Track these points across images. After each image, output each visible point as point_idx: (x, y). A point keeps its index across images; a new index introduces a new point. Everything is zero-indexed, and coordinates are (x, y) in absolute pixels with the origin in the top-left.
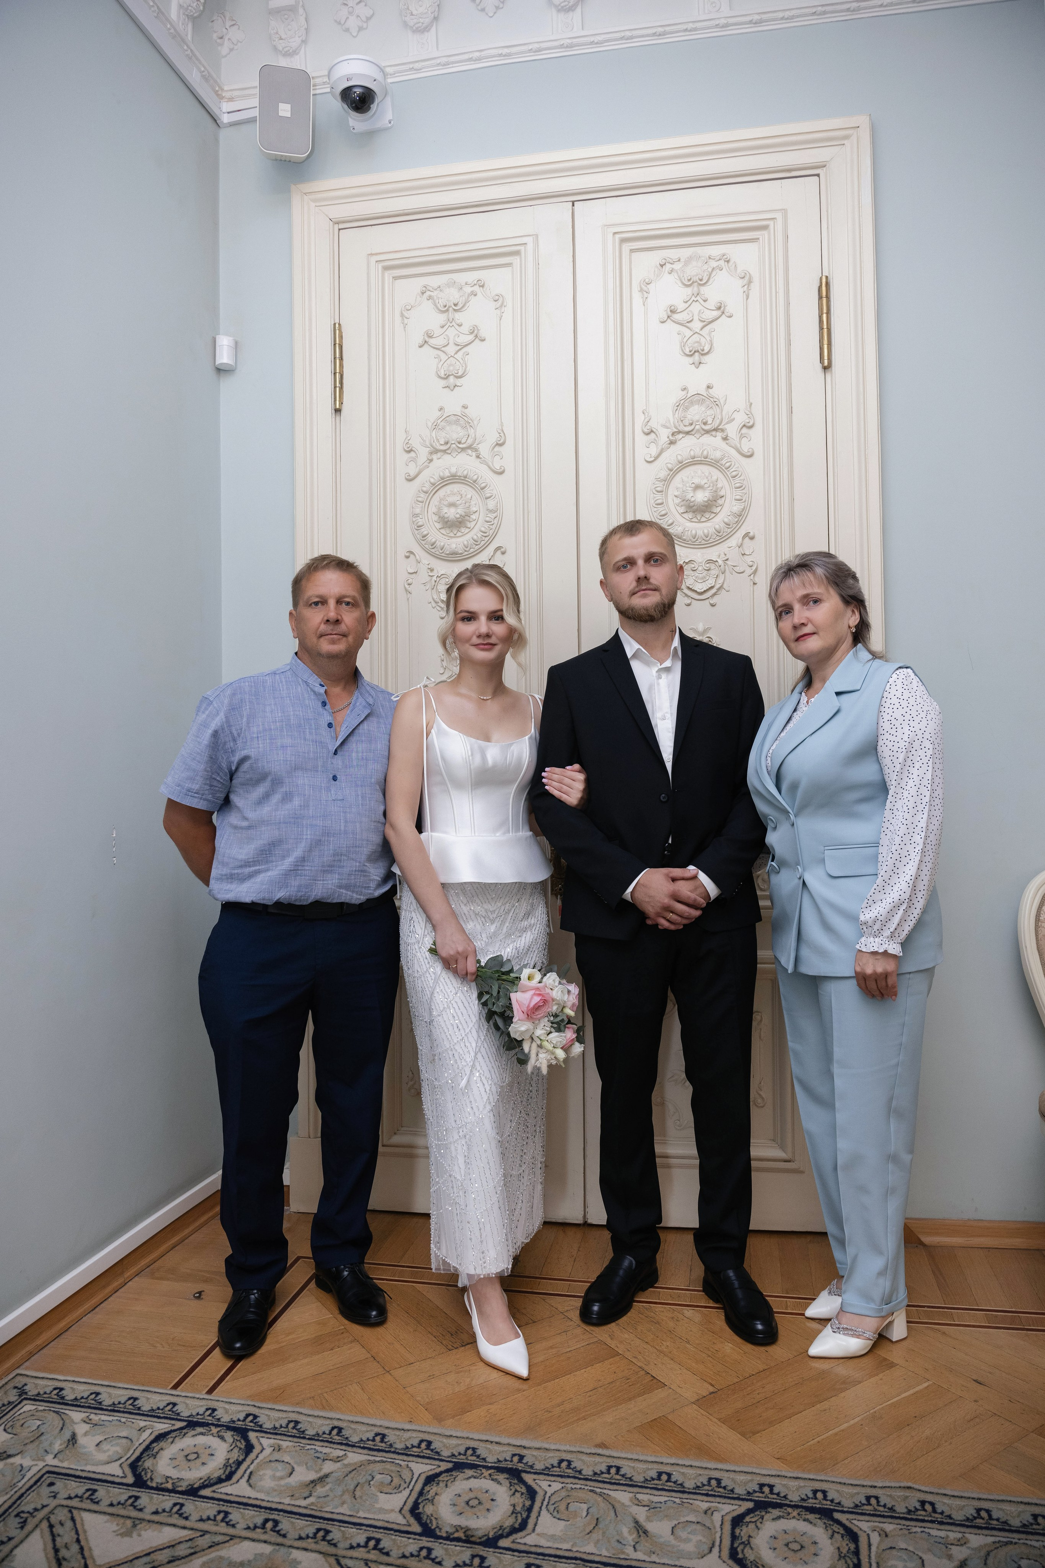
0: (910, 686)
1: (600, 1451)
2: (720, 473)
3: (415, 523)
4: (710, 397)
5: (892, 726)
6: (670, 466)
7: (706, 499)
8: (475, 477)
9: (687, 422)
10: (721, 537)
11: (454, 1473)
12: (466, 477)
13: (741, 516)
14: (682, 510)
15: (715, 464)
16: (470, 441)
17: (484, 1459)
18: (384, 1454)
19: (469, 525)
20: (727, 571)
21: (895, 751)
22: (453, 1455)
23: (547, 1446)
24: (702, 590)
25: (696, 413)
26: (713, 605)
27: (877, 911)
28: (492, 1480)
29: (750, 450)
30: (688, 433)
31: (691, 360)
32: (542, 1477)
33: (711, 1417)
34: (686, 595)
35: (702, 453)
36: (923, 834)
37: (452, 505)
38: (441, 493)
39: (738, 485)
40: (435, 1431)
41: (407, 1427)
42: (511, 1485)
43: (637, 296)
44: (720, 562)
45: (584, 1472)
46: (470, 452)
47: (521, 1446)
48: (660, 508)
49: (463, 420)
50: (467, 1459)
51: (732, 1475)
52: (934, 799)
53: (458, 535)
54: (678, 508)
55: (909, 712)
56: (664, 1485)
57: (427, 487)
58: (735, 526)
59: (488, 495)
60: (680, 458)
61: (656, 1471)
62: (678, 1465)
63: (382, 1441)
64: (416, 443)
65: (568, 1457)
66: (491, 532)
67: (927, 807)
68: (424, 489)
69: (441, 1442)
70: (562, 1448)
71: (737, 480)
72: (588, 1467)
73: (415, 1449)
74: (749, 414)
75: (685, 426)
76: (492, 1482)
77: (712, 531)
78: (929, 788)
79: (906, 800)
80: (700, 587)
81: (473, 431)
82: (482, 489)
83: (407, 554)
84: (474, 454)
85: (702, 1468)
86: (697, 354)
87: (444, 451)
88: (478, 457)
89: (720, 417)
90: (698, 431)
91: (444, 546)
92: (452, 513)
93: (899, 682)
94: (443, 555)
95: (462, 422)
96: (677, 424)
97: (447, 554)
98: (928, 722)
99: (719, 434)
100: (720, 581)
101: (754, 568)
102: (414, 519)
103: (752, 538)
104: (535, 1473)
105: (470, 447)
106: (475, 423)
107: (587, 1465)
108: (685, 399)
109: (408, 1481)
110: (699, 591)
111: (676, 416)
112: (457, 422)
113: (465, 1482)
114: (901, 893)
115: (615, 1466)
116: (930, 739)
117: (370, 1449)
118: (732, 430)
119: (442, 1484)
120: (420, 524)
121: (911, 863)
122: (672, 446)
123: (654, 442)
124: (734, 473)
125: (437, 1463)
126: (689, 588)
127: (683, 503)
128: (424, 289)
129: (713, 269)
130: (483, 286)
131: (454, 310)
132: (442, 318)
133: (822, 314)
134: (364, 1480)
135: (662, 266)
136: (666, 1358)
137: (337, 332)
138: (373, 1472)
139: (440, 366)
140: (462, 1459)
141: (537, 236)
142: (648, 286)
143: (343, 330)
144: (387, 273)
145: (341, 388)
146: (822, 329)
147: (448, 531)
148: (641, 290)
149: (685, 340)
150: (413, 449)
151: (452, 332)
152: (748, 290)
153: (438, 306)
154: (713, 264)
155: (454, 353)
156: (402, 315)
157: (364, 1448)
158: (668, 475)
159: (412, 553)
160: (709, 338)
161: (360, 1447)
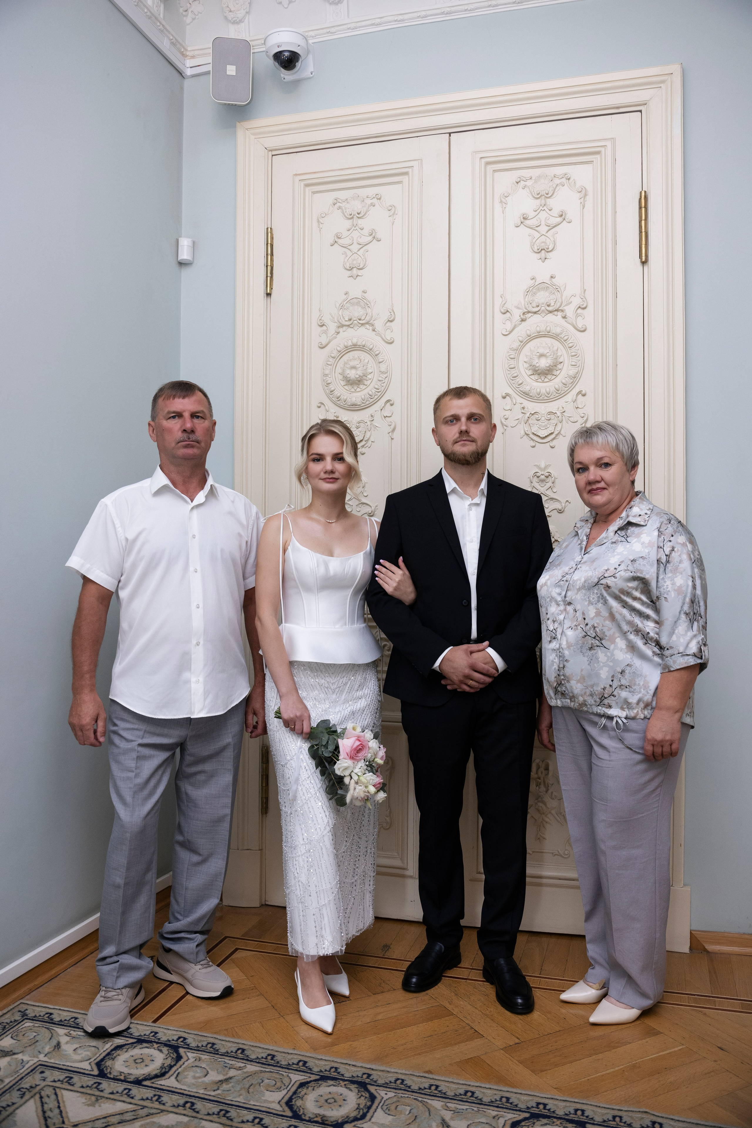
1: (426, 1075)
2: (560, 344)
3: (325, 381)
4: (553, 285)
6: (521, 339)
7: (548, 365)
8: (371, 347)
9: (534, 305)
10: (559, 394)
11: (320, 1082)
12: (364, 346)
13: (575, 378)
14: (530, 373)
15: (556, 337)
16: (368, 318)
17: (343, 1075)
18: (273, 1067)
19: (366, 383)
20: (564, 421)
22: (321, 1071)
23: (389, 1069)
24: (544, 436)
25: (542, 297)
26: (552, 447)
28: (346, 1088)
29: (584, 326)
30: (535, 313)
31: (538, 256)
32: (381, 1088)
33: (512, 1059)
34: (532, 439)
35: (546, 329)
37: (354, 368)
38: (346, 358)
39: (573, 354)
40: (310, 1055)
41: (291, 1051)
42: (359, 1092)
43: (498, 207)
44: (559, 414)
45: (412, 1087)
46: (367, 326)
47: (370, 1068)
48: (513, 371)
49: (363, 302)
50: (330, 1074)
51: (518, 1096)
53: (357, 390)
54: (527, 371)
56: (468, 1099)
57: (335, 353)
58: (570, 385)
59: (381, 360)
60: (528, 333)
61: (464, 1090)
62: (481, 1087)
63: (272, 1059)
64: (327, 320)
65: (403, 1077)
66: (383, 388)
68: (333, 355)
69: (315, 1063)
70: (399, 1071)
71: (573, 350)
72: (416, 1084)
73: (294, 1066)
74: (584, 298)
75: (533, 307)
76: (345, 1089)
77: (553, 389)
80: (543, 433)
81: (370, 310)
82: (376, 355)
83: (319, 405)
84: (371, 328)
85: (498, 1090)
86: (543, 251)
87: (348, 326)
88: (374, 330)
89: (560, 301)
90: (543, 311)
91: (347, 399)
92: (352, 374)
94: (346, 406)
95: (362, 304)
96: (526, 306)
97: (349, 405)
99: (560, 314)
100: (558, 428)
101: (585, 419)
102: (324, 378)
103: (584, 395)
104: (377, 1086)
105: (367, 323)
106: (372, 304)
107: (415, 1083)
108: (534, 287)
109: (287, 1084)
110: (541, 436)
111: (527, 300)
112: (358, 304)
113: (327, 1088)
115: (435, 1085)
117: (263, 1064)
118: (570, 311)
119: (310, 1088)
120: (329, 382)
122: (523, 323)
123: (509, 319)
124: (571, 345)
125: (309, 1075)
126: (533, 434)
127: (530, 368)
128: (335, 201)
129: (557, 185)
130: (380, 199)
131: (358, 217)
132: (348, 223)
133: (641, 221)
134: (256, 1082)
135: (517, 183)
136: (487, 1019)
137: (269, 234)
138: (263, 1077)
139: (346, 260)
140: (327, 1074)
141: (422, 160)
142: (506, 198)
143: (274, 232)
144: (307, 189)
145: (272, 277)
146: (641, 232)
147: (350, 387)
148: (501, 202)
149: (534, 241)
150: (325, 324)
151: (355, 234)
152: (584, 201)
153: (346, 214)
154: (557, 181)
155: (357, 250)
156: (318, 221)
157: (259, 1063)
158: (519, 346)
159: (322, 404)
160: (552, 239)
161: (256, 1062)
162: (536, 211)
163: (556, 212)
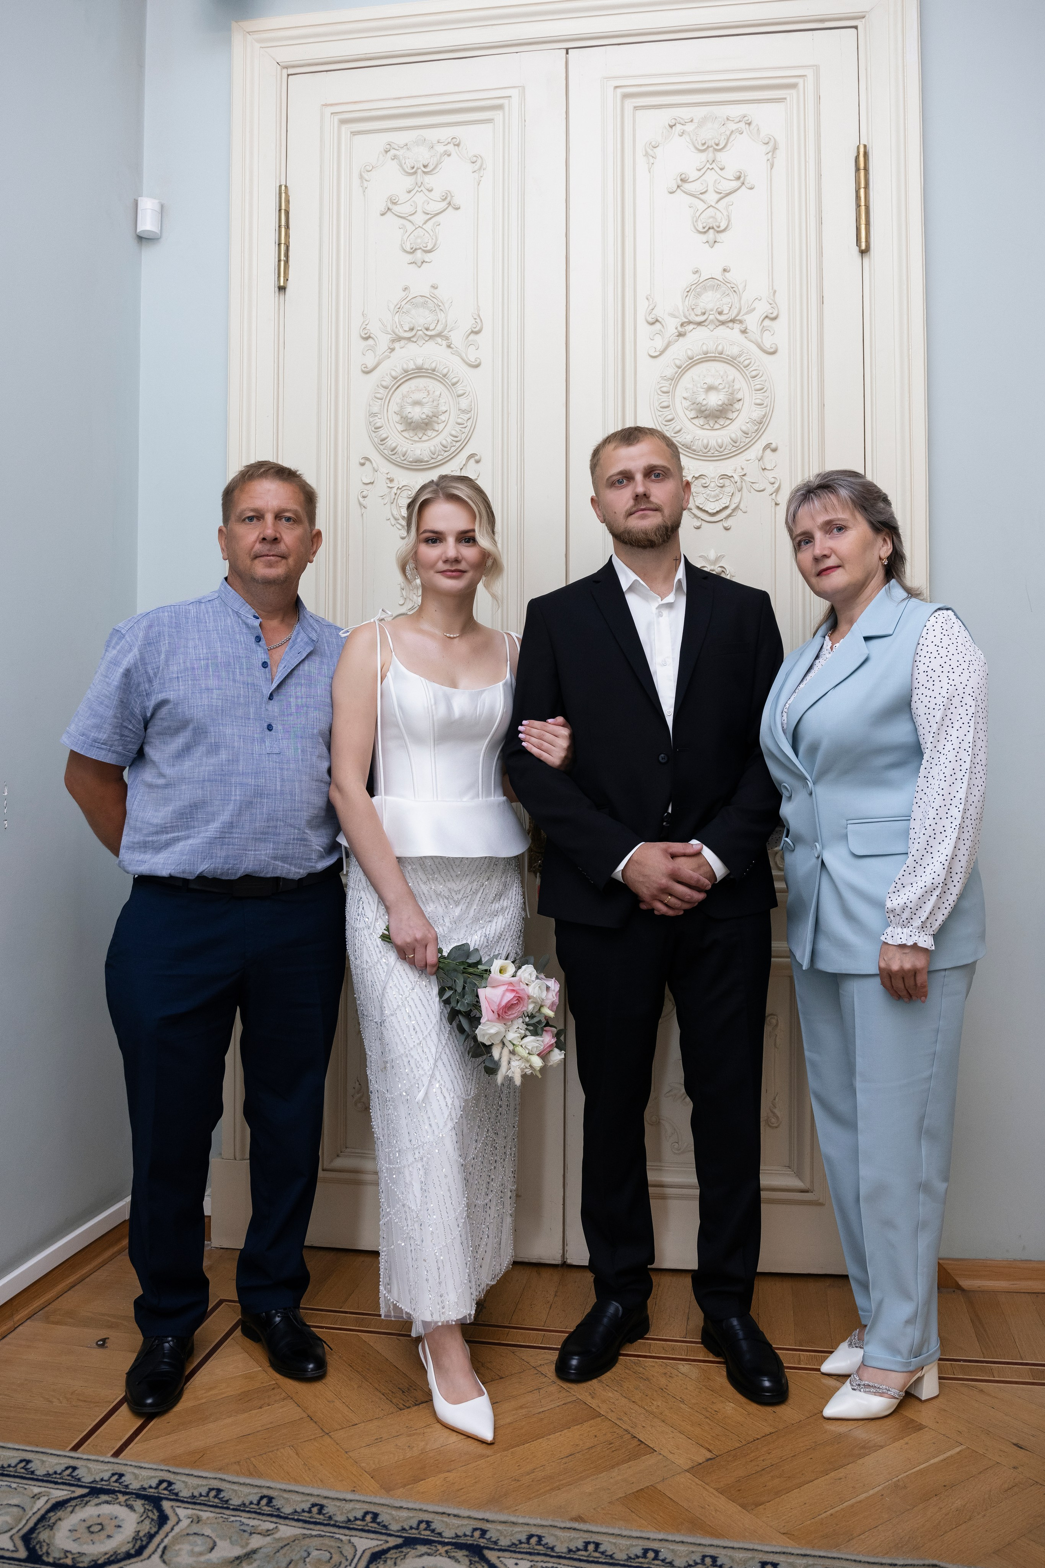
0: (950, 632)
1: (576, 1525)
2: (738, 372)
3: (372, 424)
4: (726, 282)
5: (928, 678)
6: (678, 363)
7: (720, 403)
8: (445, 371)
9: (699, 311)
10: (737, 448)
11: (404, 1550)
12: (434, 370)
13: (761, 424)
14: (692, 414)
15: (731, 361)
16: (439, 328)
17: (440, 1534)
18: (323, 1528)
19: (436, 427)
20: (745, 489)
21: (931, 709)
22: (404, 1529)
23: (513, 1519)
24: (715, 511)
25: (710, 300)
26: (727, 529)
27: (906, 897)
28: (449, 1557)
29: (773, 346)
30: (699, 324)
31: (704, 238)
32: (507, 1554)
33: (707, 1487)
34: (696, 516)
35: (716, 349)
36: (961, 807)
37: (417, 403)
38: (404, 388)
39: (758, 387)
40: (382, 1501)
41: (349, 1496)
42: (471, 1564)
43: (642, 162)
44: (737, 478)
45: (557, 1549)
46: (439, 340)
47: (483, 1519)
48: (666, 412)
49: (432, 302)
50: (419, 1533)
51: (730, 1552)
52: (976, 765)
53: (423, 439)
54: (687, 412)
55: (949, 662)
56: (650, 1563)
57: (388, 381)
58: (754, 435)
59: (461, 392)
60: (690, 353)
61: (640, 1548)
62: (667, 1540)
63: (320, 1512)
64: (374, 329)
65: (539, 1532)
66: (464, 436)
67: (967, 775)
68: (384, 384)
69: (390, 1514)
70: (532, 1521)
71: (757, 381)
72: (562, 1542)
73: (358, 1522)
74: (773, 304)
75: (697, 315)
76: (449, 1559)
77: (727, 440)
78: (970, 753)
79: (943, 766)
80: (712, 507)
81: (443, 315)
82: (454, 384)
83: (362, 461)
84: (444, 343)
85: (695, 1544)
86: (711, 231)
87: (409, 339)
88: (449, 346)
89: (738, 306)
90: (712, 322)
91: (406, 452)
92: (416, 413)
93: (938, 627)
94: (405, 462)
95: (431, 304)
96: (687, 314)
97: (410, 462)
98: (970, 674)
99: (737, 326)
100: (736, 500)
101: (776, 485)
102: (371, 419)
103: (774, 450)
104: (500, 1550)
105: (439, 335)
106: (447, 306)
107: (561, 1541)
108: (697, 284)
109: (350, 1557)
110: (710, 511)
111: (687, 303)
112: (424, 305)
113: (417, 1560)
114: (935, 876)
115: (594, 1542)
116: (972, 694)
117: (305, 1522)
118: (752, 321)
119: (389, 1562)
120: (378, 425)
121: (947, 840)
122: (681, 339)
123: (660, 333)
124: (754, 373)
125: (384, 1538)
126: (698, 508)
127: (692, 407)
128: (388, 146)
129: (732, 132)
130: (458, 145)
131: (424, 172)
132: (409, 181)
133: (859, 189)
134: (298, 1557)
135: (671, 127)
136: (655, 1420)
137: (283, 195)
138: (309, 1547)
139: (405, 238)
140: (414, 1534)
141: (524, 88)
142: (655, 149)
143: (290, 193)
144: (344, 128)
145: (287, 262)
146: (858, 206)
147: (411, 434)
148: (647, 154)
149: (697, 215)
150: (372, 335)
151: (420, 198)
152: (773, 158)
153: (405, 167)
154: (732, 126)
155: (423, 222)
156: (361, 177)
157: (298, 1520)
158: (676, 373)
159: (367, 459)
160: (725, 213)
161: (293, 1519)
162: (699, 170)
163: (730, 173)
